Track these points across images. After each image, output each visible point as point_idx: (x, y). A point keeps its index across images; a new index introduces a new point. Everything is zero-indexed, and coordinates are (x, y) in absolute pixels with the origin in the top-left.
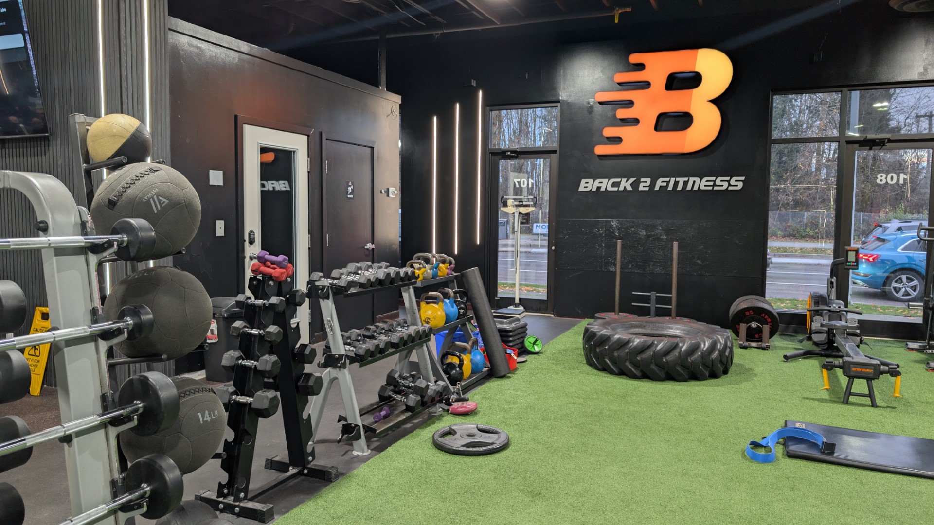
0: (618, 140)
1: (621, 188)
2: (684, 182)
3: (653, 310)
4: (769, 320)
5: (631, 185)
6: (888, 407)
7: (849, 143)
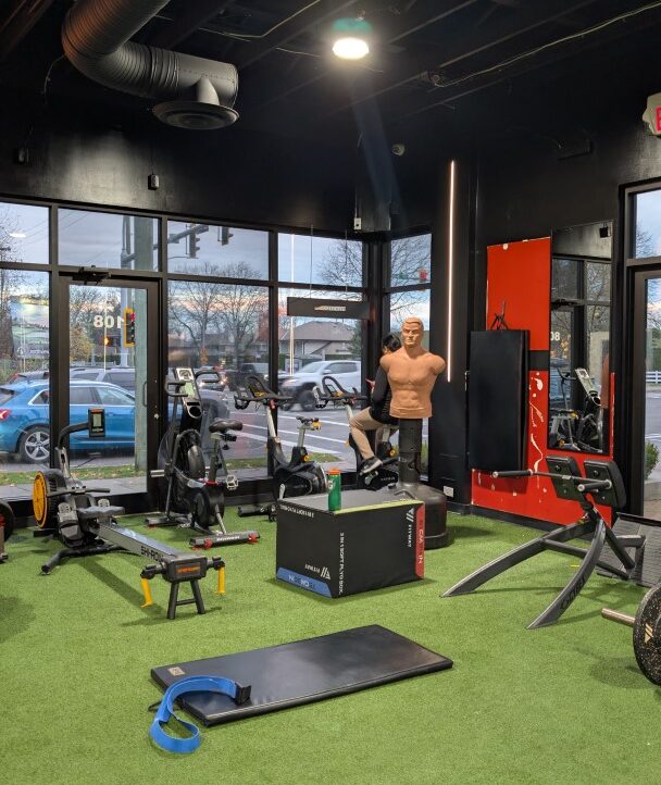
4: (2, 518)
6: (213, 610)
7: (61, 274)
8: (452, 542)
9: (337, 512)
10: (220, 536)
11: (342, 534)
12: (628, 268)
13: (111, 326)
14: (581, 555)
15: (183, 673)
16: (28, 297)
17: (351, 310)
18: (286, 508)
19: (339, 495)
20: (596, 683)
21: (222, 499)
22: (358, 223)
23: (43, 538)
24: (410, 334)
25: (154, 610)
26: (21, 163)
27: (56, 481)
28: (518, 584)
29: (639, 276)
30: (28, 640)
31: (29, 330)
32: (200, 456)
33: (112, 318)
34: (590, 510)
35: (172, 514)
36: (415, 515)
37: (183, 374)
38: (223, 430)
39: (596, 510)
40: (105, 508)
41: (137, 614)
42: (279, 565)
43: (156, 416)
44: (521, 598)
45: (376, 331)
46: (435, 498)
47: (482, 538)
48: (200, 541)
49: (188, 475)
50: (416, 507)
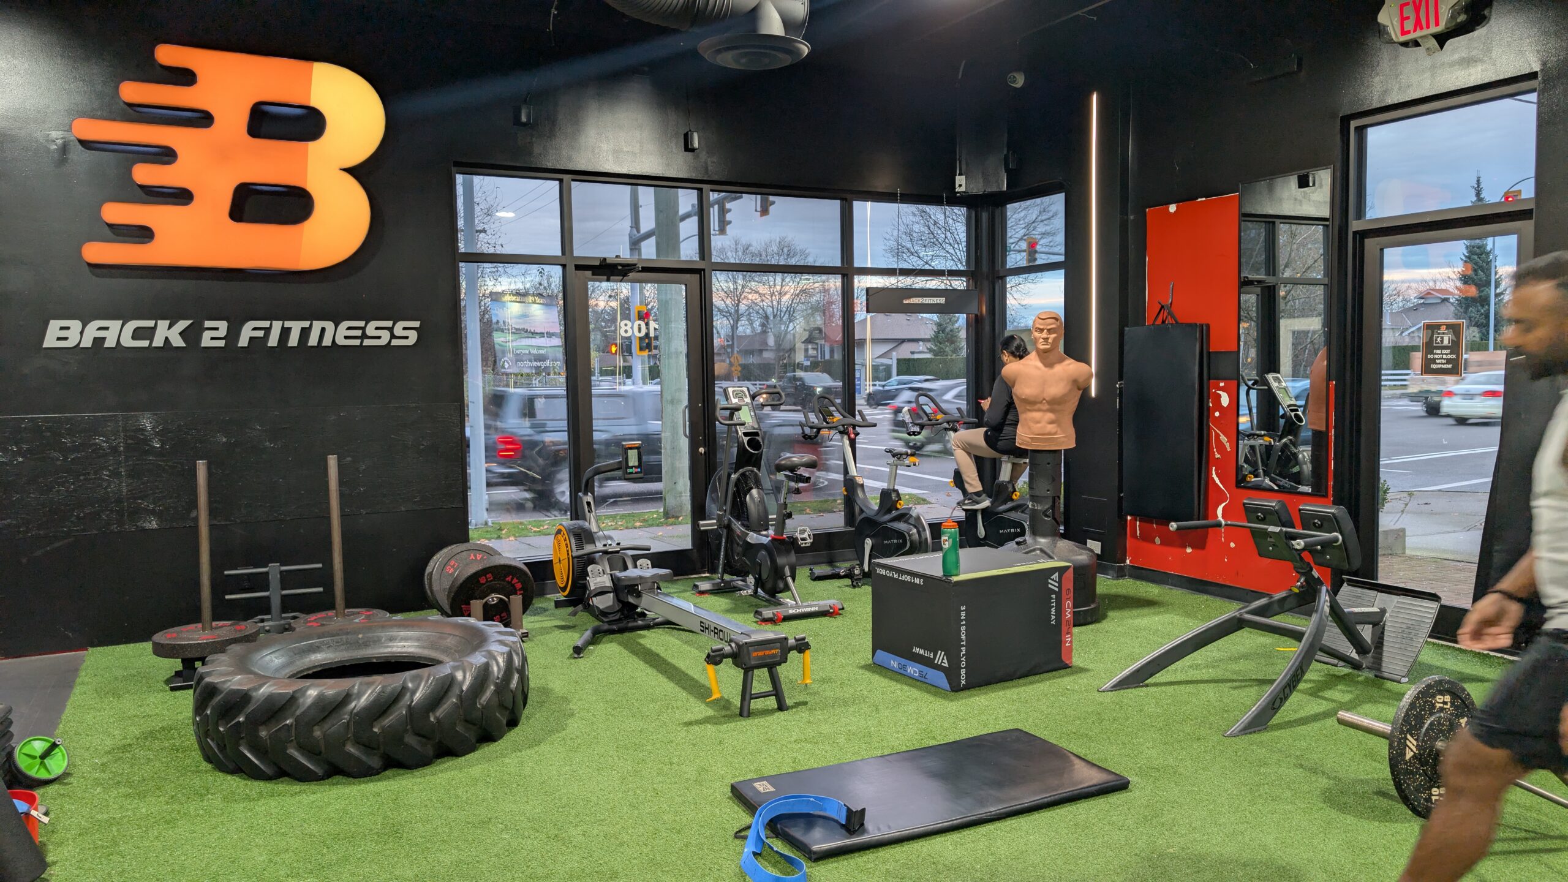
0: (144, 234)
1: (158, 342)
2: (302, 329)
3: (276, 603)
4: (519, 586)
5: (180, 334)
6: (797, 705)
7: (578, 267)
8: (1104, 617)
9: (955, 579)
10: (792, 607)
11: (963, 608)
12: (1355, 233)
13: (643, 334)
14: (1297, 636)
15: (772, 789)
16: (511, 293)
17: (953, 302)
18: (883, 572)
19: (957, 556)
20: (1334, 814)
21: (793, 557)
22: (961, 183)
23: (571, 609)
24: (1044, 335)
25: (723, 704)
26: (524, 124)
27: (583, 536)
28: (1205, 674)
29: (1370, 243)
30: (569, 742)
31: (517, 336)
32: (762, 501)
33: (643, 324)
34: (1308, 574)
35: (727, 577)
36: (1060, 582)
37: (736, 395)
38: (792, 468)
39: (1315, 574)
40: (645, 570)
41: (701, 710)
42: (878, 644)
43: (702, 450)
44: (1210, 693)
45: (987, 328)
46: (1083, 557)
47: (1145, 610)
48: (768, 613)
49: (748, 528)
50: (1062, 570)
